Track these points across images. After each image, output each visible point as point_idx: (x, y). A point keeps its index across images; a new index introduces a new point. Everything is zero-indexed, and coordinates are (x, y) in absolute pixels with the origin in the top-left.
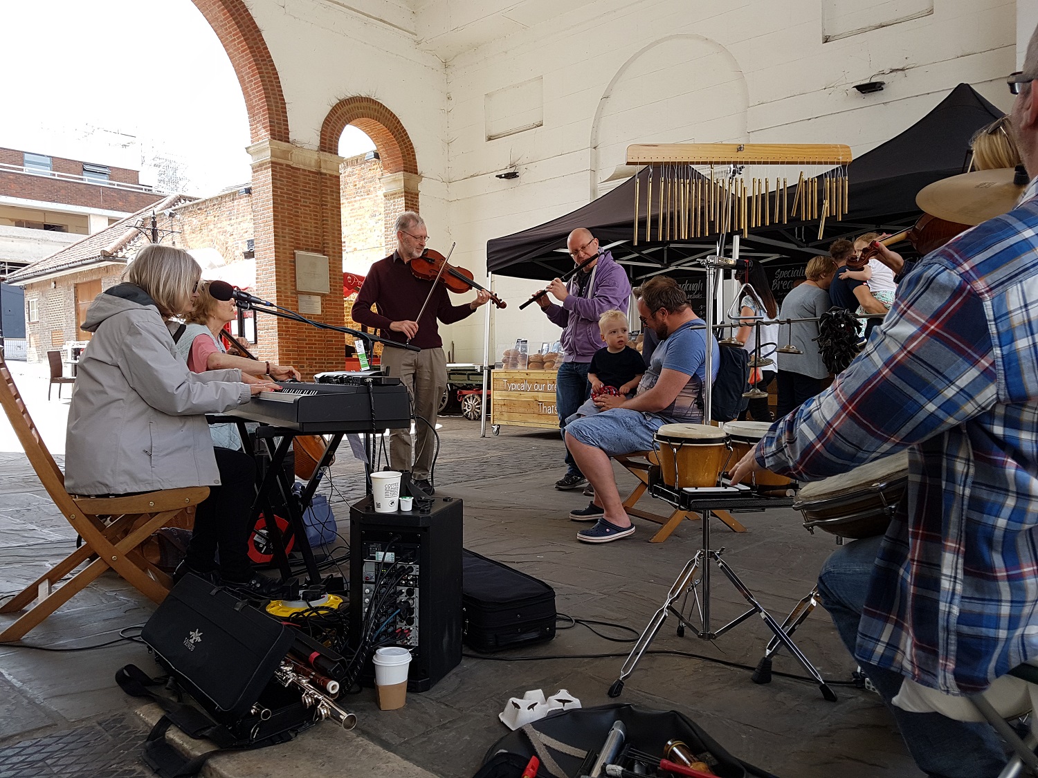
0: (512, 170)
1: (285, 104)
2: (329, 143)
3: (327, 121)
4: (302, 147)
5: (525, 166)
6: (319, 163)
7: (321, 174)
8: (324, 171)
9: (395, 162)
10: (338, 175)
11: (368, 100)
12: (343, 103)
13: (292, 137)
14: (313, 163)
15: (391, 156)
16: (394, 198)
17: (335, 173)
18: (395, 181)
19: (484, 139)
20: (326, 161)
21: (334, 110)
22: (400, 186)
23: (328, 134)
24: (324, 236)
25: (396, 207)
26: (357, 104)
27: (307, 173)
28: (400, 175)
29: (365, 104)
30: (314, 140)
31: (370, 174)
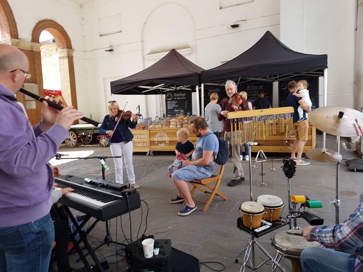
0: (110, 49)
1: (16, 23)
2: (35, 38)
3: (34, 30)
4: (24, 41)
5: (116, 47)
6: (32, 47)
7: (33, 51)
8: (34, 50)
9: (63, 45)
10: (40, 51)
11: (51, 21)
12: (40, 22)
13: (20, 36)
14: (29, 47)
15: (61, 42)
16: (63, 59)
17: (39, 51)
18: (63, 52)
19: (99, 36)
20: (34, 46)
21: (37, 25)
22: (65, 54)
23: (35, 35)
24: (35, 76)
25: (64, 62)
26: (46, 22)
27: (27, 51)
28: (65, 50)
29: (49, 22)
30: (30, 38)
31: (51, 48)
